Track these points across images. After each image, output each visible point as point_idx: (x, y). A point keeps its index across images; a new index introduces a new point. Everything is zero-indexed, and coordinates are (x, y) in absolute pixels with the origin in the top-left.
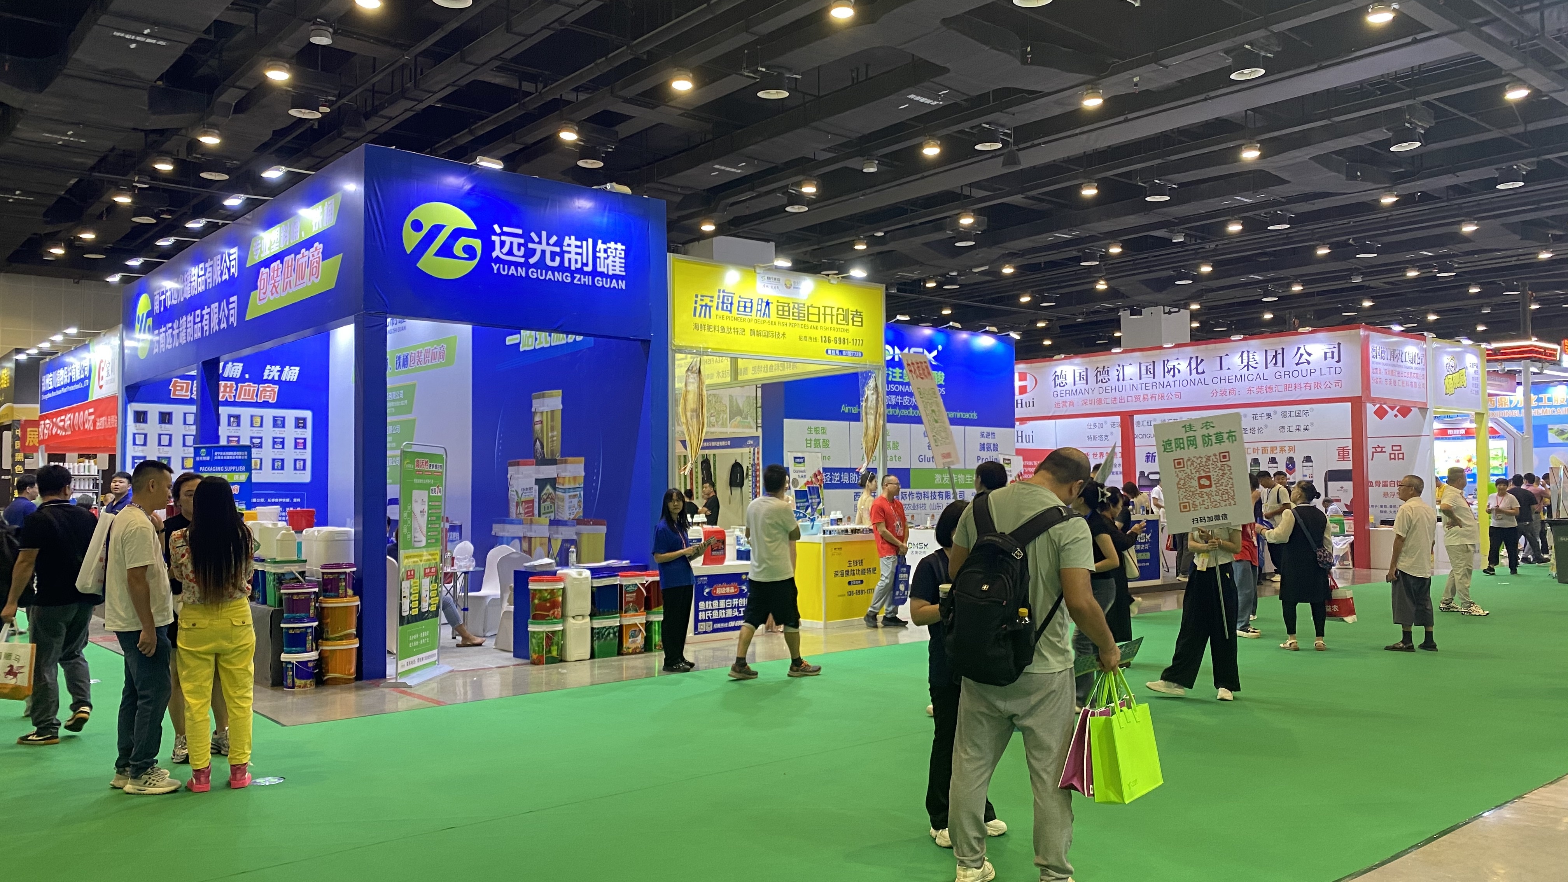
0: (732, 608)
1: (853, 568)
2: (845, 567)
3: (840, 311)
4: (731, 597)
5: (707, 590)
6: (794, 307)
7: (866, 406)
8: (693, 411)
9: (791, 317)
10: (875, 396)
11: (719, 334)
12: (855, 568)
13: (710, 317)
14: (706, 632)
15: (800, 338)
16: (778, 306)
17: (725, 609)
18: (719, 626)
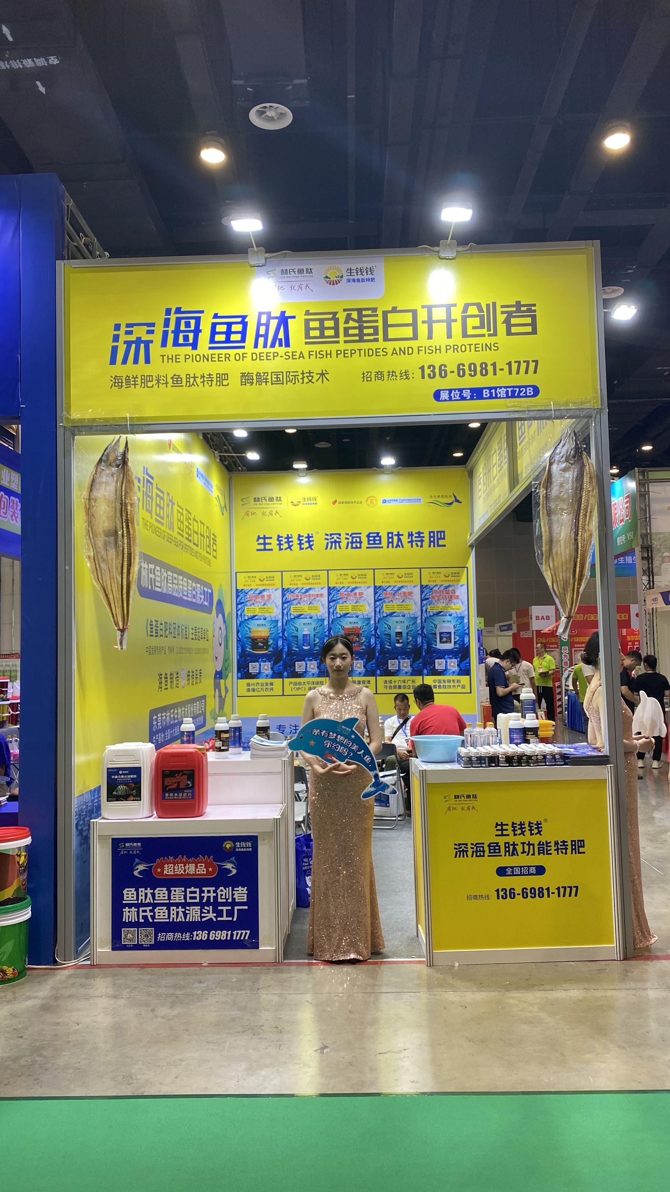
0: (201, 905)
1: (511, 839)
2: (489, 836)
3: (473, 310)
4: (199, 882)
5: (141, 867)
6: (348, 318)
7: (547, 497)
8: (107, 534)
9: (342, 338)
10: (570, 475)
11: (168, 392)
12: (519, 839)
13: (147, 361)
14: (138, 947)
15: (366, 377)
16: (307, 322)
17: (185, 905)
18: (170, 936)
